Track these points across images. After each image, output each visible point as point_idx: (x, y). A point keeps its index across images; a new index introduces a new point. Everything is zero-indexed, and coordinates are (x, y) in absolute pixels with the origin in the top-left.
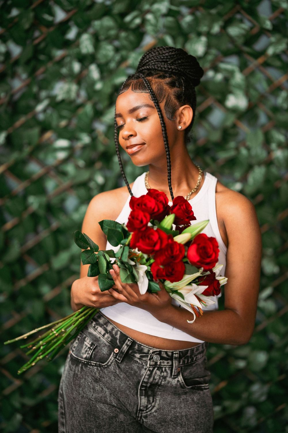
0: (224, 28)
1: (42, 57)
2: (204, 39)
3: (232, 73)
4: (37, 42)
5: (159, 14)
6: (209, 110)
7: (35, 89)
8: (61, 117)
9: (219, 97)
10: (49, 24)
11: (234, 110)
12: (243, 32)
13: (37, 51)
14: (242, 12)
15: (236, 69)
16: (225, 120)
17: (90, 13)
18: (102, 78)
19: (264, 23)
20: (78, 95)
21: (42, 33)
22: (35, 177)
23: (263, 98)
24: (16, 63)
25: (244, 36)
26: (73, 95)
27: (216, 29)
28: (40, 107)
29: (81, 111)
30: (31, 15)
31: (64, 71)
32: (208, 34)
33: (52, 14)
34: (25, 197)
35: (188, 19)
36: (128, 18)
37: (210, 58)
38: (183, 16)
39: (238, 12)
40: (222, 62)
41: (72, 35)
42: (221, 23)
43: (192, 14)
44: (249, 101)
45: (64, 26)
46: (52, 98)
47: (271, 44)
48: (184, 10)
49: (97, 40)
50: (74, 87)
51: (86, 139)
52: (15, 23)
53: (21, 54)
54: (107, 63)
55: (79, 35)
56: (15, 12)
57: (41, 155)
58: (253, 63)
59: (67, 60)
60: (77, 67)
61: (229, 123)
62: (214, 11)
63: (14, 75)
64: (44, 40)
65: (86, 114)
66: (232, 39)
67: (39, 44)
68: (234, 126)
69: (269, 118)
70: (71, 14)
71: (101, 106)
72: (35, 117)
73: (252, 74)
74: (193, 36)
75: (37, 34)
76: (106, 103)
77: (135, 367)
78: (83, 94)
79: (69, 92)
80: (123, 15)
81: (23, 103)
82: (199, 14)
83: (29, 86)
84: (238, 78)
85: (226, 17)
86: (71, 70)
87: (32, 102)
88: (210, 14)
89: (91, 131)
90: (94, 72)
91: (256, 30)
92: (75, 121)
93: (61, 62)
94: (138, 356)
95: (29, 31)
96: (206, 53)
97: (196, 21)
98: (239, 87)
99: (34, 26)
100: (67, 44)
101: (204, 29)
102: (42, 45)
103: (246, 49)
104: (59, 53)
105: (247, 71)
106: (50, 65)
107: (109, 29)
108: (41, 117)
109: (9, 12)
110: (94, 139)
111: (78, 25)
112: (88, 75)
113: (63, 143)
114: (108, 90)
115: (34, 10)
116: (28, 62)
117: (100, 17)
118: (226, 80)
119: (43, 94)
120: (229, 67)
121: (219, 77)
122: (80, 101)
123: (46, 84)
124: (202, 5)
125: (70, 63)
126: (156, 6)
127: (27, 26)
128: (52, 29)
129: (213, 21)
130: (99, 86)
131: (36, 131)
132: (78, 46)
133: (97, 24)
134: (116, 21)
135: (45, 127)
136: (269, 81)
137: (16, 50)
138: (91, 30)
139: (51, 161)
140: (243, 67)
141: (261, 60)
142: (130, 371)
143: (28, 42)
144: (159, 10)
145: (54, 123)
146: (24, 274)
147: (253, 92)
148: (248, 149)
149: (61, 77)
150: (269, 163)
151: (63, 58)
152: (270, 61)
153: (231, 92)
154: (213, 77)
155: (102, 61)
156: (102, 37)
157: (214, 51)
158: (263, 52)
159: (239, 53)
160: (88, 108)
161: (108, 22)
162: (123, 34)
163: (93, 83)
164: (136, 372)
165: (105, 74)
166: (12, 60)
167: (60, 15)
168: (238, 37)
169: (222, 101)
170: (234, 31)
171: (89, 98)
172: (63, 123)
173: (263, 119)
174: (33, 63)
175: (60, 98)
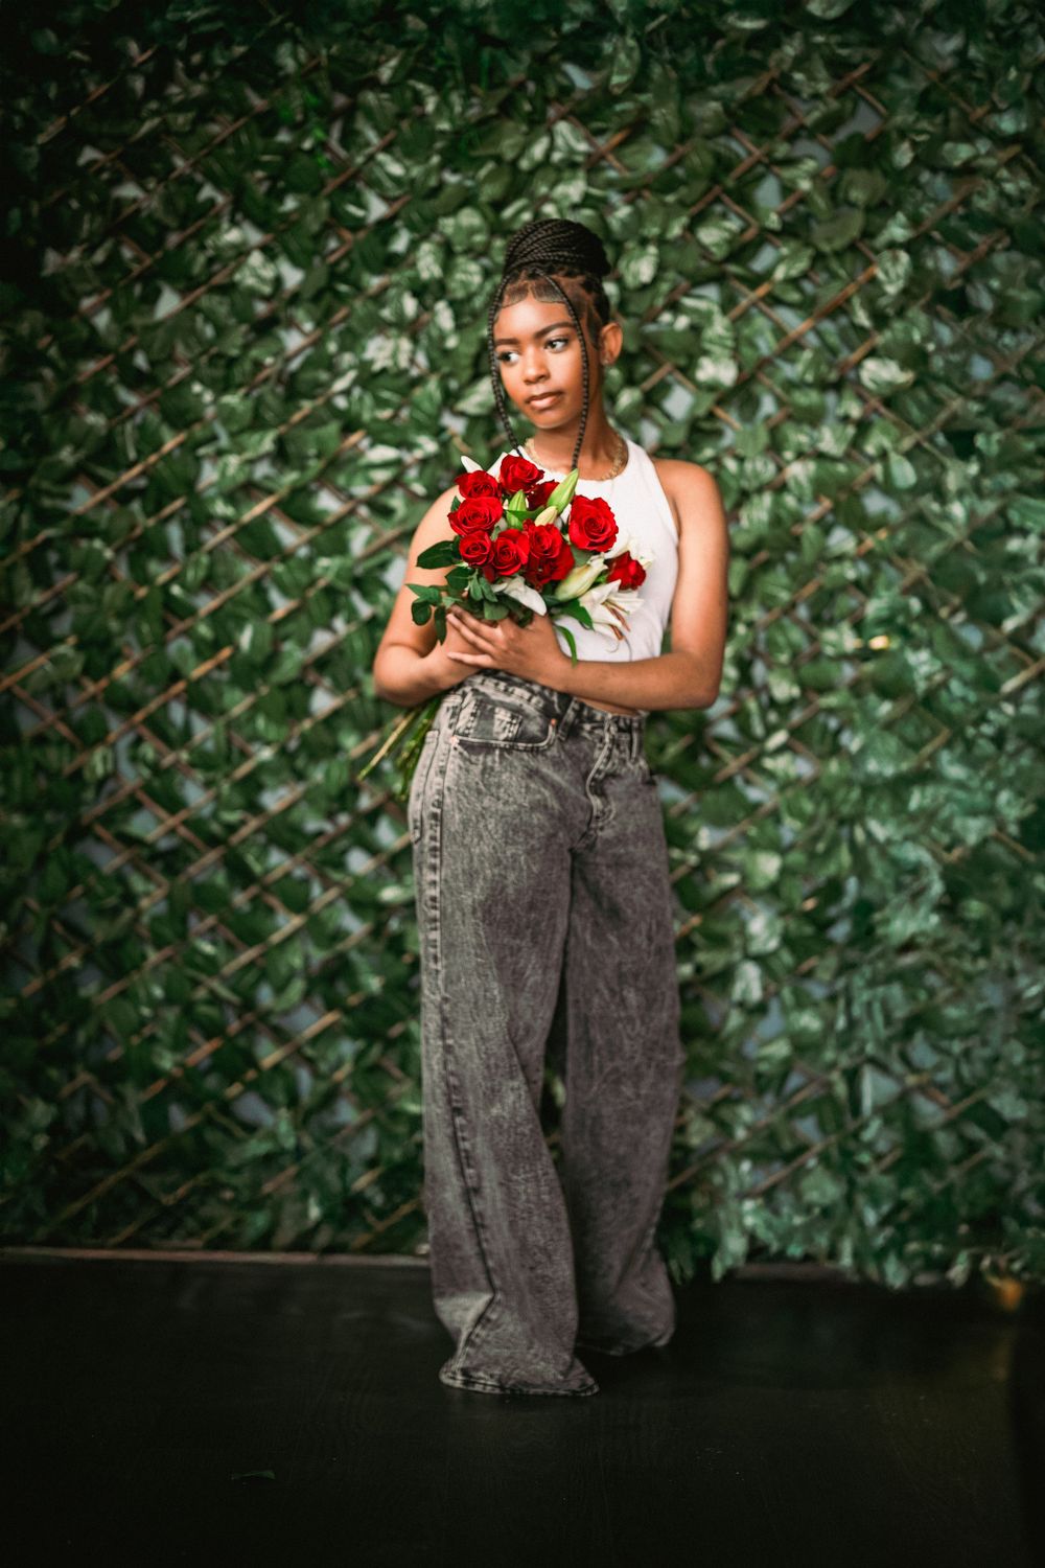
0: (691, 228)
1: (343, 288)
2: (652, 250)
3: (707, 317)
4: (333, 258)
5: (566, 204)
6: (663, 388)
7: (332, 347)
8: (381, 403)
9: (682, 362)
10: (357, 225)
11: (712, 387)
12: (726, 235)
13: (334, 276)
14: (726, 198)
15: (716, 309)
16: (695, 406)
17: (434, 203)
18: (459, 327)
19: (768, 217)
20: (412, 361)
21: (342, 241)
22: (329, 520)
23: (765, 364)
24: (295, 299)
25: (729, 242)
26: (403, 362)
27: (676, 230)
28: (341, 384)
29: (418, 392)
30: (325, 205)
31: (386, 313)
32: (661, 241)
33: (362, 205)
34: (310, 561)
35: (624, 212)
36: (508, 213)
37: (665, 287)
38: (613, 208)
39: (717, 200)
40: (687, 294)
41: (400, 244)
42: (684, 220)
43: (630, 202)
44: (740, 369)
45: (386, 228)
46: (364, 366)
47: (781, 260)
48: (615, 197)
49: (448, 254)
50: (405, 345)
51: (428, 446)
52: (291, 223)
53: (303, 283)
54: (470, 297)
55: (414, 246)
56: (290, 204)
57: (341, 480)
58: (747, 297)
59: (392, 292)
60: (410, 305)
61: (701, 411)
62: (670, 198)
63: (291, 324)
64: (346, 255)
65: (430, 398)
66: (705, 252)
67: (337, 263)
68: (711, 416)
69: (780, 403)
70: (397, 206)
71: (453, 384)
72: (329, 404)
73: (745, 317)
74: (630, 245)
75: (333, 244)
76: (466, 374)
77: (585, 746)
78: (422, 359)
79: (394, 355)
80: (498, 205)
81: (308, 375)
82: (641, 204)
83: (318, 343)
84: (719, 327)
85: (694, 210)
86: (400, 313)
87: (324, 376)
88: (665, 204)
89: (438, 432)
90: (444, 317)
91: (751, 234)
92: (405, 413)
93: (379, 298)
94: (587, 727)
95: (319, 237)
96: (656, 280)
97: (639, 217)
98: (720, 341)
99: (327, 229)
100: (391, 262)
101: (654, 231)
102: (344, 265)
103: (733, 268)
104: (374, 282)
105: (736, 312)
106: (358, 304)
107: (472, 231)
108: (341, 402)
109: (281, 201)
110: (445, 445)
111: (411, 227)
112: (432, 321)
113: (384, 453)
114: (471, 350)
115: (329, 197)
116: (316, 298)
117: (453, 212)
118: (695, 330)
119: (347, 359)
120: (702, 305)
121: (682, 322)
122: (414, 372)
123: (352, 340)
124: (646, 187)
125: (399, 296)
126: (560, 190)
127: (315, 227)
128: (361, 235)
129: (670, 215)
130: (452, 342)
131: (333, 428)
132: (413, 265)
133: (448, 225)
134: (484, 216)
135: (350, 425)
136: (779, 331)
137: (293, 277)
138: (436, 237)
139: (361, 490)
140: (727, 305)
141: (762, 290)
142: (577, 753)
143: (317, 261)
144: (566, 196)
145: (366, 416)
146: (307, 713)
147: (746, 351)
148: (741, 460)
149: (382, 327)
150: (780, 488)
151: (384, 289)
152: (778, 292)
153: (706, 353)
154: (671, 324)
155: (460, 294)
156: (458, 248)
157: (671, 275)
158: (767, 275)
159: (720, 279)
160: (432, 386)
161: (469, 218)
162: (499, 243)
163: (443, 337)
164: (586, 755)
165: (467, 319)
166: (286, 296)
167: (377, 209)
168: (717, 245)
169: (687, 370)
170: (710, 236)
171: (433, 368)
172: (386, 414)
173: (768, 406)
174: (327, 298)
175: (377, 367)
